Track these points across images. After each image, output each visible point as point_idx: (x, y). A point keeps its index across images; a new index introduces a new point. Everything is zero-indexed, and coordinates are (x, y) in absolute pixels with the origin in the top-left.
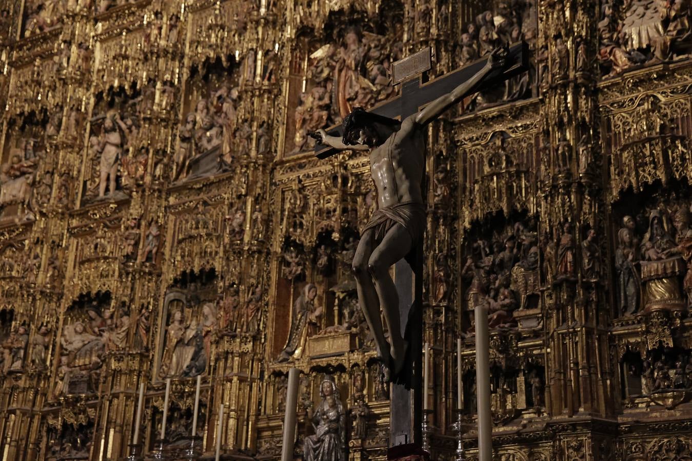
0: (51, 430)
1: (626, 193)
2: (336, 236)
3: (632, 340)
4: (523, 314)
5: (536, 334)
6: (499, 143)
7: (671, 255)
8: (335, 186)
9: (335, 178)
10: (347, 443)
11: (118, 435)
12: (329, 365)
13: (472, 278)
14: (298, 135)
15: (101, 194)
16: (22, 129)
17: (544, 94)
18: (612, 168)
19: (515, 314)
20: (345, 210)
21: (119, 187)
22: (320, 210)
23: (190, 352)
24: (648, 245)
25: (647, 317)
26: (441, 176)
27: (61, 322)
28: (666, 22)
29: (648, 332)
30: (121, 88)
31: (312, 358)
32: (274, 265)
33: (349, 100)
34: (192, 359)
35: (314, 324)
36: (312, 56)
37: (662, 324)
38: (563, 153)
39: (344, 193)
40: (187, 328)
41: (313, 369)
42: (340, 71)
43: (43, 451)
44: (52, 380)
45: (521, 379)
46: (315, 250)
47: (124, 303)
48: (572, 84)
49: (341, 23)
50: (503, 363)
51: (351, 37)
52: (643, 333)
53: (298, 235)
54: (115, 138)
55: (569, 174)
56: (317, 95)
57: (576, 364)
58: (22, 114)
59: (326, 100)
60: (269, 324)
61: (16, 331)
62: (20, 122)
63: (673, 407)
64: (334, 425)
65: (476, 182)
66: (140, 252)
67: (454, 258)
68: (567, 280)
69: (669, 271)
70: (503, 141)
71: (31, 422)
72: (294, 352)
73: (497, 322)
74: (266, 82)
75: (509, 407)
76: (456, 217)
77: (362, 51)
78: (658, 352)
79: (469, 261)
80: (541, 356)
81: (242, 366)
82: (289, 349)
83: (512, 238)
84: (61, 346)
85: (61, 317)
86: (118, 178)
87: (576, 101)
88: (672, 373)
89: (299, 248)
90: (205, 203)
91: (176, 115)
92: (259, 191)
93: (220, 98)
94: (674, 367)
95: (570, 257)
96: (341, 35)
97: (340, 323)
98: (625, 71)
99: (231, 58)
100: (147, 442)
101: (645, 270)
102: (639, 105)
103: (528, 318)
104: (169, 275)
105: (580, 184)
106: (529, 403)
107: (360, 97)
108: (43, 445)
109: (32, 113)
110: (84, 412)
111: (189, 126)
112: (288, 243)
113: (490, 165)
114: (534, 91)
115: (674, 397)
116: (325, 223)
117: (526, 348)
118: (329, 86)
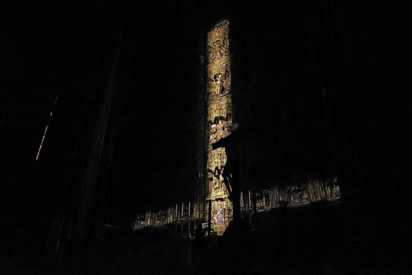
2: (219, 168)
8: (219, 156)
9: (218, 154)
10: (224, 216)
11: (172, 216)
12: (219, 198)
20: (221, 162)
22: (215, 162)
31: (216, 197)
35: (216, 189)
36: (212, 127)
39: (221, 158)
41: (216, 199)
42: (218, 130)
45: (264, 199)
51: (220, 122)
56: (213, 136)
59: (216, 137)
64: (221, 212)
75: (262, 205)
77: (223, 125)
78: (294, 191)
80: (268, 193)
82: (210, 195)
88: (298, 195)
94: (298, 193)
96: (218, 121)
100: (179, 218)
106: (266, 204)
107: (223, 135)
117: (265, 191)
118: (216, 133)
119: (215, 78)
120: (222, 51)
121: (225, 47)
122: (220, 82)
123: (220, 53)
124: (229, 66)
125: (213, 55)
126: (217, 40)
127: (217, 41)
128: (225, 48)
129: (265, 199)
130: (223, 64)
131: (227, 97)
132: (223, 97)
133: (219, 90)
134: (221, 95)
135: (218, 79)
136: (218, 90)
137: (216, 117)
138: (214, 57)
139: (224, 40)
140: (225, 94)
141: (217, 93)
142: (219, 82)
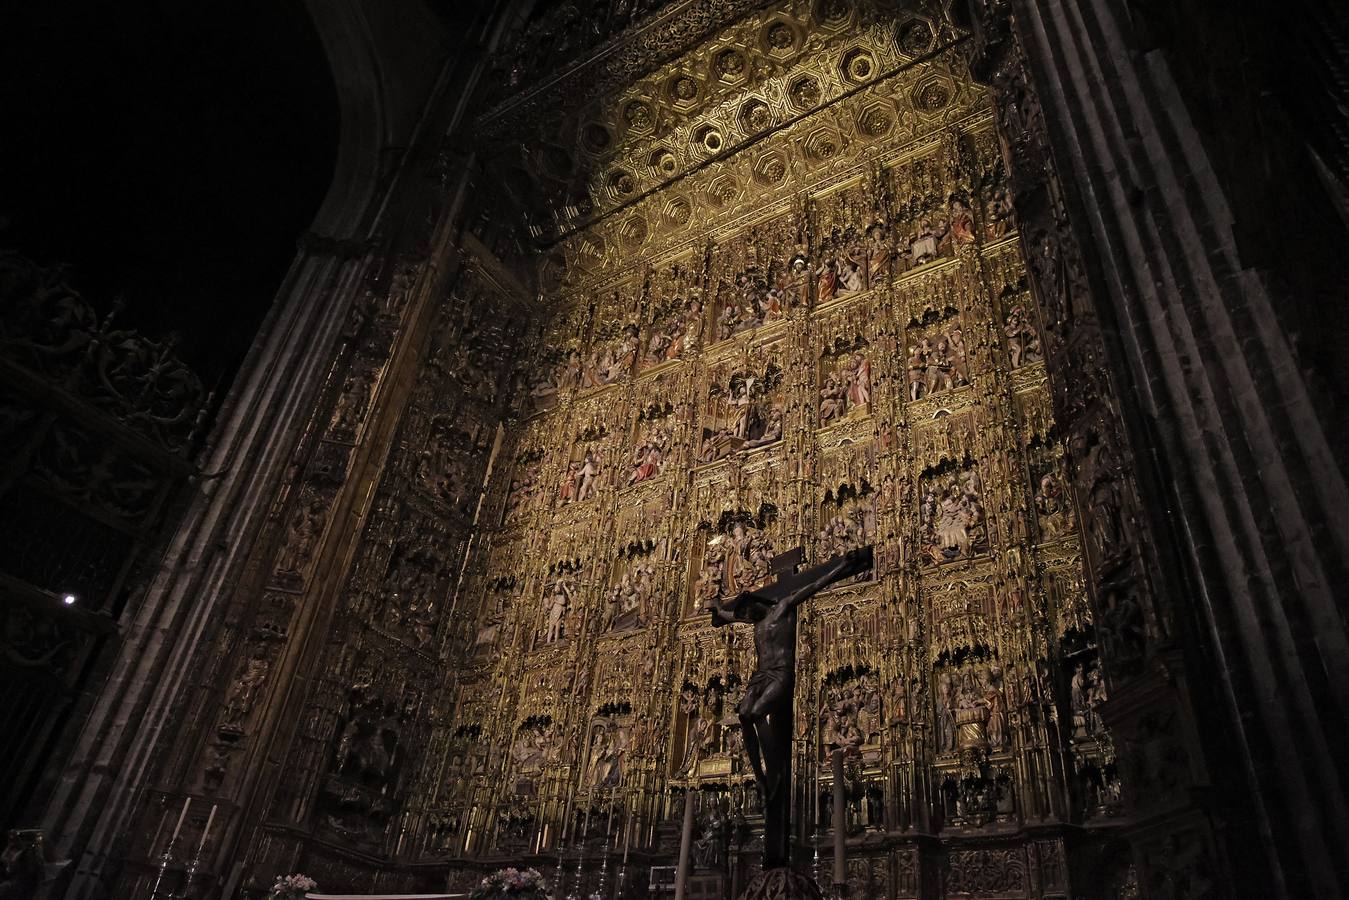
0: (502, 821)
1: (944, 656)
2: (723, 681)
3: (950, 771)
4: (867, 749)
5: (876, 765)
6: (848, 613)
7: (978, 705)
8: (724, 642)
9: (724, 636)
10: (727, 848)
11: (551, 831)
12: (715, 784)
13: (828, 718)
14: (696, 602)
15: (549, 641)
16: (497, 591)
17: (882, 578)
18: (933, 636)
19: (861, 748)
20: (730, 662)
21: (561, 636)
22: (711, 660)
23: (608, 768)
24: (961, 696)
25: (962, 752)
26: (804, 637)
27: (513, 739)
28: (968, 529)
29: (962, 765)
30: (569, 563)
31: (701, 778)
32: (674, 703)
33: (736, 577)
34: (609, 773)
35: (705, 750)
36: (709, 543)
37: (972, 760)
38: (897, 623)
39: (730, 648)
40: (607, 748)
41: (702, 787)
42: (730, 555)
43: (495, 838)
44: (505, 782)
45: (864, 800)
46: (706, 692)
47: (560, 726)
48: (902, 572)
49: (731, 520)
50: (851, 786)
51: (738, 530)
52: (958, 766)
53: (695, 680)
54: (561, 599)
55: (901, 640)
56: (711, 573)
57: (907, 789)
58: (497, 579)
59: (719, 577)
60: (670, 748)
61: (481, 743)
62: (496, 585)
63: (981, 826)
64: (717, 832)
65: (831, 643)
66: (574, 687)
67: (813, 702)
68: (900, 723)
69: (976, 718)
70: (852, 613)
71: (489, 813)
72: (687, 772)
73: (847, 754)
74: (674, 562)
75: (855, 823)
76: (815, 670)
77: (746, 541)
78: (970, 781)
79: (826, 705)
80: (880, 781)
81: (648, 781)
82: (684, 770)
83: (859, 687)
84: (513, 757)
85: (514, 734)
86: (561, 630)
87: (905, 584)
88: (980, 798)
89: (695, 690)
90: (624, 652)
91: (607, 584)
92: (665, 644)
93: (639, 572)
94: (981, 793)
95: (902, 705)
96: (731, 528)
97: (724, 750)
98: (940, 564)
99: (649, 543)
100: (572, 837)
101: (958, 716)
102: (951, 589)
103: (871, 751)
104: (596, 705)
105: (909, 648)
106: (871, 820)
107: (744, 575)
108: (496, 833)
109: (504, 579)
110: (527, 809)
111: (616, 593)
112: (687, 686)
113: (842, 631)
114: (875, 575)
115: (981, 818)
116: (715, 671)
117: (869, 775)
118: (721, 566)
119: (732, 386)
120: (761, 304)
121: (773, 291)
122: (748, 402)
123: (756, 309)
124: (781, 354)
125: (733, 311)
126: (750, 266)
127: (748, 271)
128: (774, 295)
129: (869, 802)
130: (764, 343)
131: (767, 450)
132: (754, 450)
133: (742, 427)
134: (748, 443)
135: (742, 390)
136: (738, 426)
137: (724, 512)
138: (735, 319)
139: (770, 269)
140: (762, 440)
141: (735, 434)
142: (743, 401)
